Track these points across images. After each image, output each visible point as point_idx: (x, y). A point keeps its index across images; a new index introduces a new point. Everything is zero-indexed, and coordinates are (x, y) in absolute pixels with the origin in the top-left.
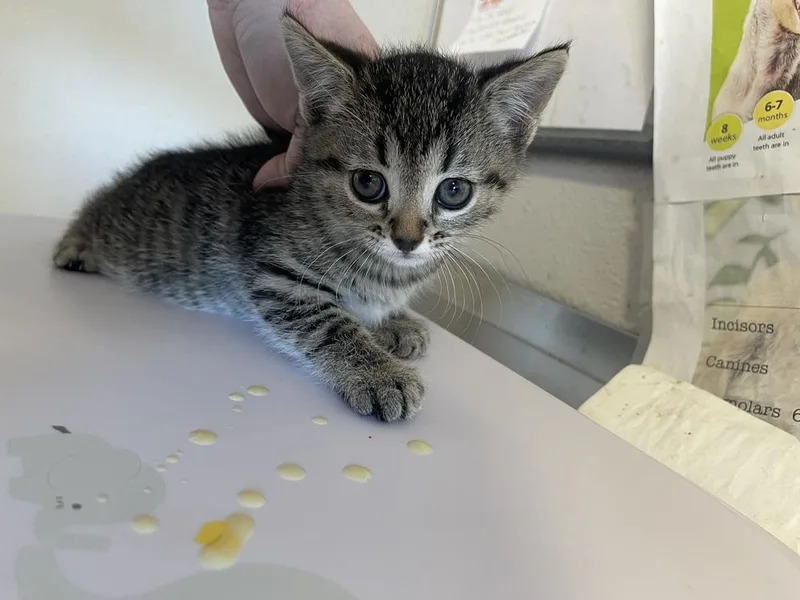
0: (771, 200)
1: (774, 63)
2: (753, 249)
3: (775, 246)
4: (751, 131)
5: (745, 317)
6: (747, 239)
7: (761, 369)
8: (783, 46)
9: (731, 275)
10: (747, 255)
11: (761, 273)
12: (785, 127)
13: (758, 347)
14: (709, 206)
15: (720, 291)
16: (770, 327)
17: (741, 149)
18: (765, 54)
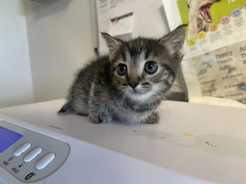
0: (207, 54)
1: (199, 26)
2: (206, 65)
3: (211, 63)
4: (198, 41)
5: (208, 80)
6: (204, 63)
7: (215, 90)
8: (199, 22)
9: (202, 72)
10: (204, 67)
11: (209, 70)
12: (205, 38)
13: (213, 85)
14: (193, 59)
15: (201, 76)
16: (214, 81)
17: (197, 45)
18: (196, 24)
